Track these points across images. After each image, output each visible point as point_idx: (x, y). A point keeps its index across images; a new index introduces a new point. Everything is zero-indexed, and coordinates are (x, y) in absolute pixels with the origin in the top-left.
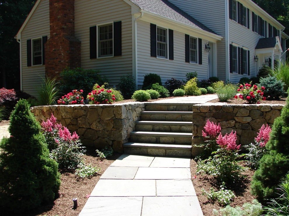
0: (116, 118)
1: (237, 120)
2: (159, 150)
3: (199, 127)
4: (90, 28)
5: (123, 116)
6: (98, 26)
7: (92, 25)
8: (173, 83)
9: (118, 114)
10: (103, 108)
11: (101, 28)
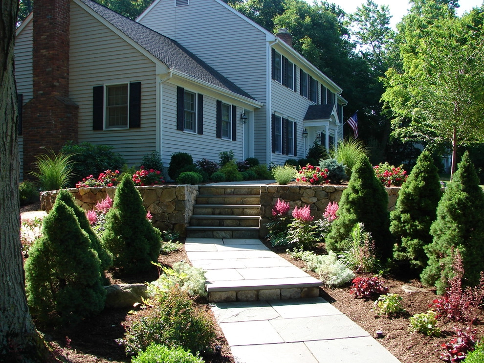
1: (303, 200)
2: (225, 232)
3: (267, 208)
4: (94, 87)
5: (186, 198)
6: (107, 86)
9: (181, 195)
11: (110, 88)
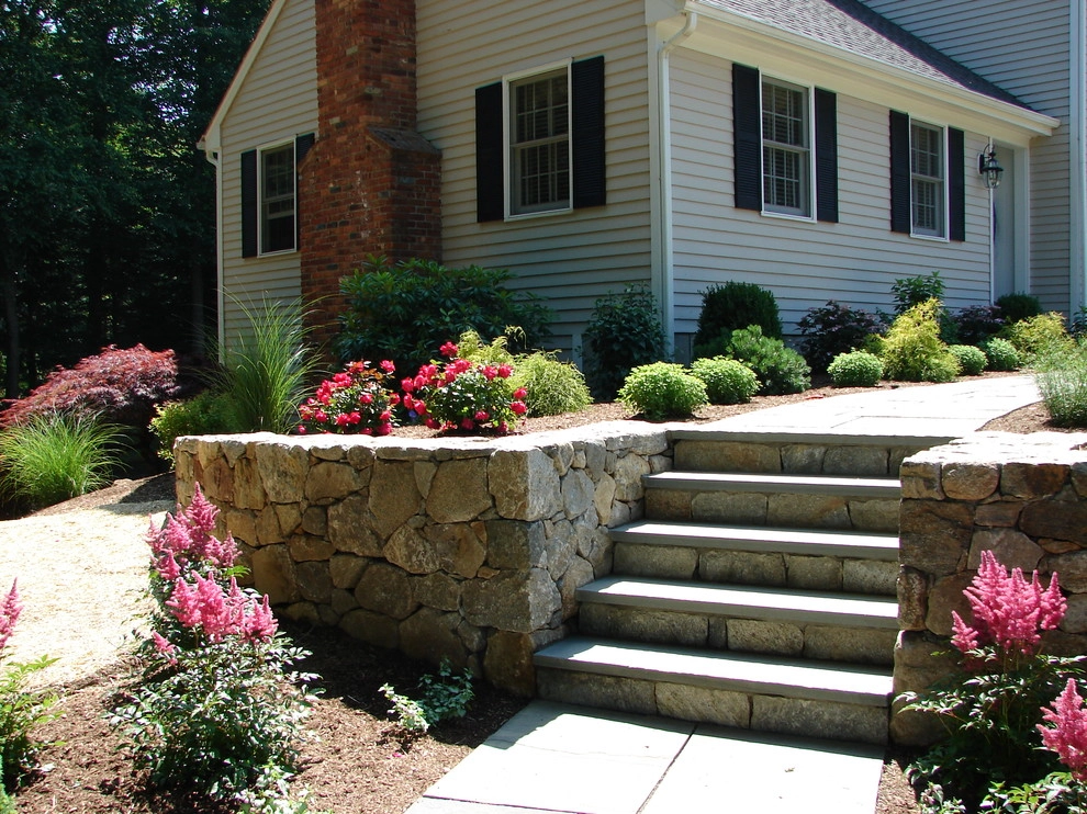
0: (502, 518)
2: (716, 693)
3: (938, 583)
4: (479, 92)
5: (536, 507)
6: (511, 83)
7: (486, 79)
8: (833, 324)
9: (510, 494)
10: (441, 462)
11: (523, 91)
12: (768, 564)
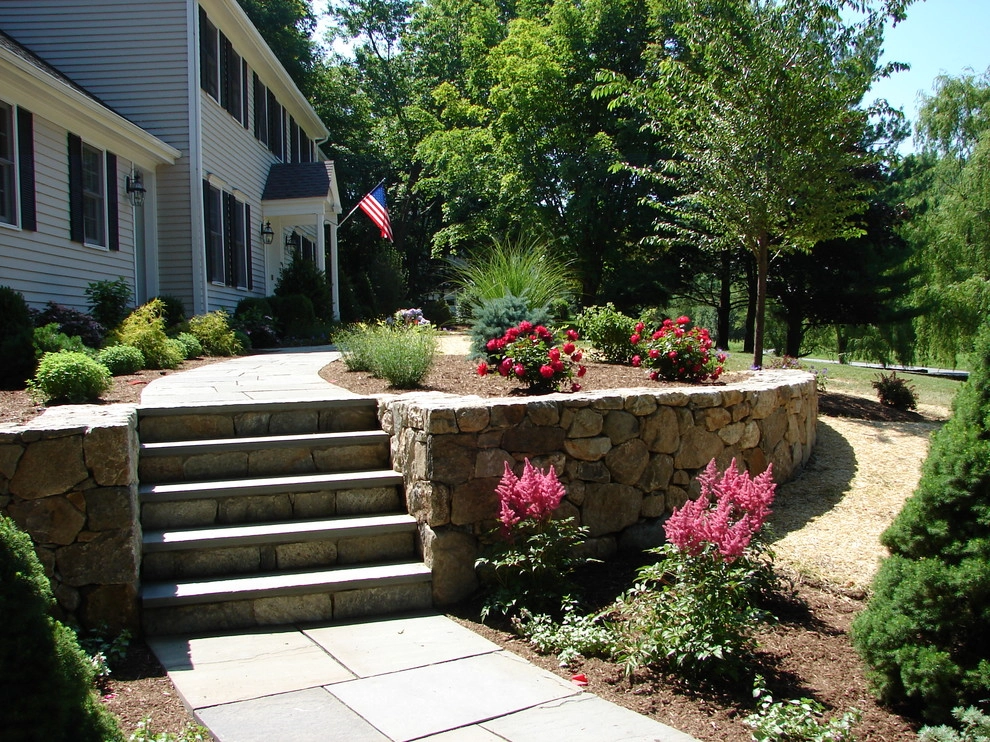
0: (100, 486)
1: (571, 451)
3: (457, 490)
9: (111, 464)
10: (28, 443)
12: (279, 503)
